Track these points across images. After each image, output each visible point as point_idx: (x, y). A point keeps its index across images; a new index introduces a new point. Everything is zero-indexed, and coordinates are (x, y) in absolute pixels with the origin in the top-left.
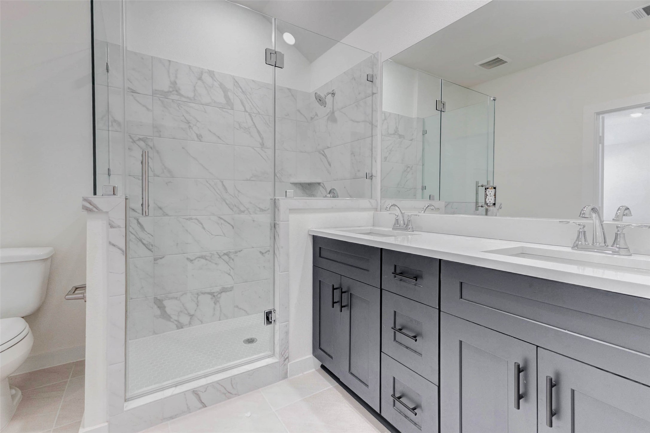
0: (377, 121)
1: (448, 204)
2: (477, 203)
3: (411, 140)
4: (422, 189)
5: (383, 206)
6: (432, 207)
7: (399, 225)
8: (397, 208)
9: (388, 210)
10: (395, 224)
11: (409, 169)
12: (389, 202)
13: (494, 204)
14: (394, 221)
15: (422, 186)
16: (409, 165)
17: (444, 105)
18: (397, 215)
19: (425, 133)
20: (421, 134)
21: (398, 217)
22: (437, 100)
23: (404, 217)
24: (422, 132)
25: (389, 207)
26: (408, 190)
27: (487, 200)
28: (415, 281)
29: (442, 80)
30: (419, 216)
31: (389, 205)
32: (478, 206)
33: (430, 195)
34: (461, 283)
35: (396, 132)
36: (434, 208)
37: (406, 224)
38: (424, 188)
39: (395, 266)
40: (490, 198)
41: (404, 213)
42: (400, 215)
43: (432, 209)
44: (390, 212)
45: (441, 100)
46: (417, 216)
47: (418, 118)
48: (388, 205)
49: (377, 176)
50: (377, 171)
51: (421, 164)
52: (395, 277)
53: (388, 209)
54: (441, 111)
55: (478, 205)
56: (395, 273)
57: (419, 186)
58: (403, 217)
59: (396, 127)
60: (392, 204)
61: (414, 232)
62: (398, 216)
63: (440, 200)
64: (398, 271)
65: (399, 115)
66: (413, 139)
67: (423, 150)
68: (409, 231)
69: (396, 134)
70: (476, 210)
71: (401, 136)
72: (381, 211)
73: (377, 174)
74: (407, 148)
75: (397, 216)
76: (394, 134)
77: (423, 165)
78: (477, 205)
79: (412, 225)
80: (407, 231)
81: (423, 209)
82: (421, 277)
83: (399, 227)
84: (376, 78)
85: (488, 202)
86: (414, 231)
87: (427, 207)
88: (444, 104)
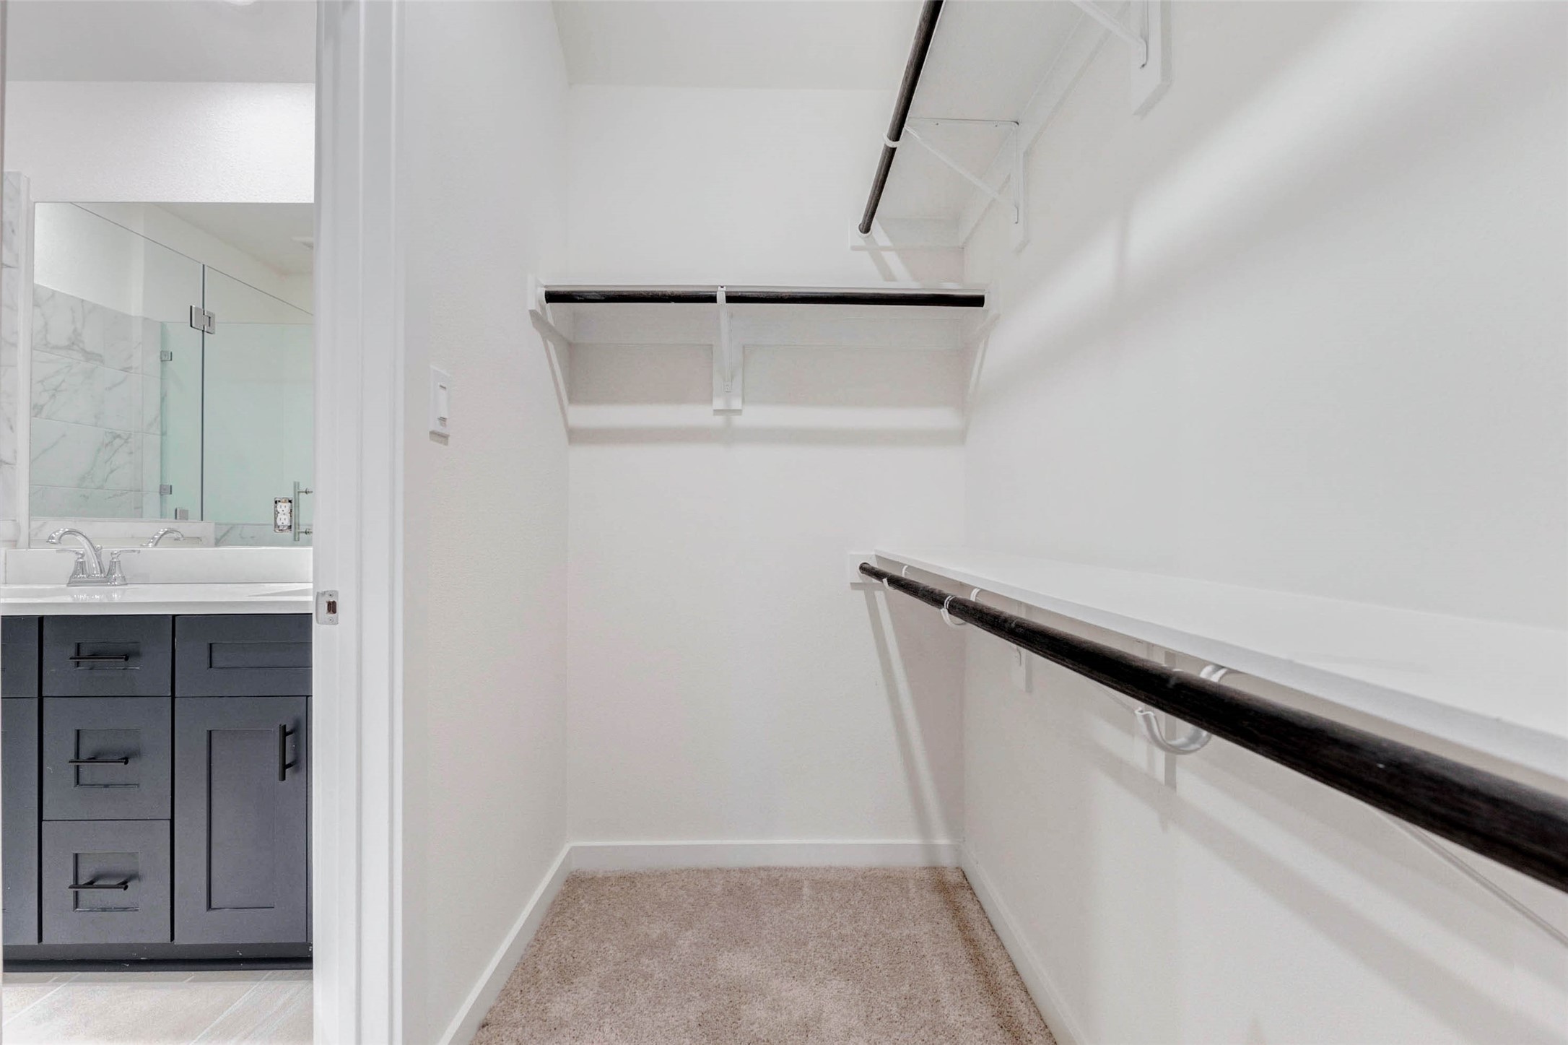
0: (17, 333)
1: (231, 528)
2: (297, 526)
3: (125, 370)
4: (160, 493)
5: (36, 534)
6: (175, 535)
7: (86, 574)
8: (80, 538)
9: (54, 543)
10: (75, 572)
11: (118, 442)
12: (57, 527)
13: (290, 527)
14: (71, 566)
15: (161, 486)
16: (118, 432)
17: (212, 319)
18: (81, 554)
19: (166, 357)
20: (155, 358)
21: (85, 558)
22: (191, 307)
23: (100, 555)
24: (159, 354)
25: (56, 535)
26: (115, 495)
27: (278, 519)
28: (123, 660)
29: (204, 266)
30: (139, 552)
31: (58, 531)
32: (299, 533)
33: (176, 511)
34: (211, 644)
35: (74, 343)
36: (180, 536)
37: (107, 571)
38: (165, 490)
39: (78, 645)
40: (283, 517)
41: (102, 548)
42: (90, 552)
43: (176, 539)
44: (59, 547)
45: (203, 307)
46: (136, 553)
47: (146, 319)
48: (54, 533)
49: (14, 464)
50: (15, 452)
51: (159, 433)
52: (78, 664)
53: (54, 541)
54: (203, 331)
55: (299, 529)
56: (78, 657)
57: (153, 485)
58: (98, 556)
59: (75, 330)
60: (67, 530)
61: (129, 585)
62: (83, 555)
63: (202, 520)
64: (84, 652)
65: (83, 301)
66: (131, 368)
67: (162, 399)
68: (116, 585)
69: (75, 347)
70: (295, 540)
71: (89, 356)
72: (32, 547)
73: (16, 459)
74: (110, 389)
75: (80, 556)
76: (69, 348)
77: (163, 434)
78: (297, 530)
79: (121, 572)
80: (108, 585)
81: (153, 538)
82: (137, 654)
83: (87, 579)
84: (13, 231)
85: (279, 523)
86: (127, 584)
87: (162, 535)
88: (210, 318)
